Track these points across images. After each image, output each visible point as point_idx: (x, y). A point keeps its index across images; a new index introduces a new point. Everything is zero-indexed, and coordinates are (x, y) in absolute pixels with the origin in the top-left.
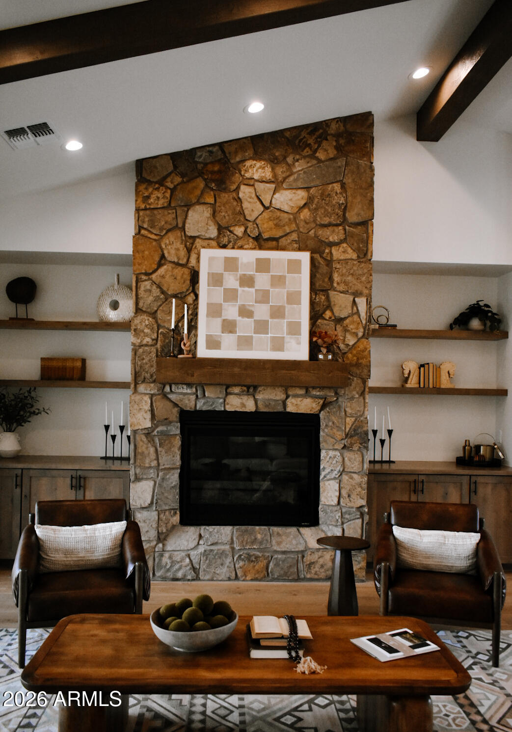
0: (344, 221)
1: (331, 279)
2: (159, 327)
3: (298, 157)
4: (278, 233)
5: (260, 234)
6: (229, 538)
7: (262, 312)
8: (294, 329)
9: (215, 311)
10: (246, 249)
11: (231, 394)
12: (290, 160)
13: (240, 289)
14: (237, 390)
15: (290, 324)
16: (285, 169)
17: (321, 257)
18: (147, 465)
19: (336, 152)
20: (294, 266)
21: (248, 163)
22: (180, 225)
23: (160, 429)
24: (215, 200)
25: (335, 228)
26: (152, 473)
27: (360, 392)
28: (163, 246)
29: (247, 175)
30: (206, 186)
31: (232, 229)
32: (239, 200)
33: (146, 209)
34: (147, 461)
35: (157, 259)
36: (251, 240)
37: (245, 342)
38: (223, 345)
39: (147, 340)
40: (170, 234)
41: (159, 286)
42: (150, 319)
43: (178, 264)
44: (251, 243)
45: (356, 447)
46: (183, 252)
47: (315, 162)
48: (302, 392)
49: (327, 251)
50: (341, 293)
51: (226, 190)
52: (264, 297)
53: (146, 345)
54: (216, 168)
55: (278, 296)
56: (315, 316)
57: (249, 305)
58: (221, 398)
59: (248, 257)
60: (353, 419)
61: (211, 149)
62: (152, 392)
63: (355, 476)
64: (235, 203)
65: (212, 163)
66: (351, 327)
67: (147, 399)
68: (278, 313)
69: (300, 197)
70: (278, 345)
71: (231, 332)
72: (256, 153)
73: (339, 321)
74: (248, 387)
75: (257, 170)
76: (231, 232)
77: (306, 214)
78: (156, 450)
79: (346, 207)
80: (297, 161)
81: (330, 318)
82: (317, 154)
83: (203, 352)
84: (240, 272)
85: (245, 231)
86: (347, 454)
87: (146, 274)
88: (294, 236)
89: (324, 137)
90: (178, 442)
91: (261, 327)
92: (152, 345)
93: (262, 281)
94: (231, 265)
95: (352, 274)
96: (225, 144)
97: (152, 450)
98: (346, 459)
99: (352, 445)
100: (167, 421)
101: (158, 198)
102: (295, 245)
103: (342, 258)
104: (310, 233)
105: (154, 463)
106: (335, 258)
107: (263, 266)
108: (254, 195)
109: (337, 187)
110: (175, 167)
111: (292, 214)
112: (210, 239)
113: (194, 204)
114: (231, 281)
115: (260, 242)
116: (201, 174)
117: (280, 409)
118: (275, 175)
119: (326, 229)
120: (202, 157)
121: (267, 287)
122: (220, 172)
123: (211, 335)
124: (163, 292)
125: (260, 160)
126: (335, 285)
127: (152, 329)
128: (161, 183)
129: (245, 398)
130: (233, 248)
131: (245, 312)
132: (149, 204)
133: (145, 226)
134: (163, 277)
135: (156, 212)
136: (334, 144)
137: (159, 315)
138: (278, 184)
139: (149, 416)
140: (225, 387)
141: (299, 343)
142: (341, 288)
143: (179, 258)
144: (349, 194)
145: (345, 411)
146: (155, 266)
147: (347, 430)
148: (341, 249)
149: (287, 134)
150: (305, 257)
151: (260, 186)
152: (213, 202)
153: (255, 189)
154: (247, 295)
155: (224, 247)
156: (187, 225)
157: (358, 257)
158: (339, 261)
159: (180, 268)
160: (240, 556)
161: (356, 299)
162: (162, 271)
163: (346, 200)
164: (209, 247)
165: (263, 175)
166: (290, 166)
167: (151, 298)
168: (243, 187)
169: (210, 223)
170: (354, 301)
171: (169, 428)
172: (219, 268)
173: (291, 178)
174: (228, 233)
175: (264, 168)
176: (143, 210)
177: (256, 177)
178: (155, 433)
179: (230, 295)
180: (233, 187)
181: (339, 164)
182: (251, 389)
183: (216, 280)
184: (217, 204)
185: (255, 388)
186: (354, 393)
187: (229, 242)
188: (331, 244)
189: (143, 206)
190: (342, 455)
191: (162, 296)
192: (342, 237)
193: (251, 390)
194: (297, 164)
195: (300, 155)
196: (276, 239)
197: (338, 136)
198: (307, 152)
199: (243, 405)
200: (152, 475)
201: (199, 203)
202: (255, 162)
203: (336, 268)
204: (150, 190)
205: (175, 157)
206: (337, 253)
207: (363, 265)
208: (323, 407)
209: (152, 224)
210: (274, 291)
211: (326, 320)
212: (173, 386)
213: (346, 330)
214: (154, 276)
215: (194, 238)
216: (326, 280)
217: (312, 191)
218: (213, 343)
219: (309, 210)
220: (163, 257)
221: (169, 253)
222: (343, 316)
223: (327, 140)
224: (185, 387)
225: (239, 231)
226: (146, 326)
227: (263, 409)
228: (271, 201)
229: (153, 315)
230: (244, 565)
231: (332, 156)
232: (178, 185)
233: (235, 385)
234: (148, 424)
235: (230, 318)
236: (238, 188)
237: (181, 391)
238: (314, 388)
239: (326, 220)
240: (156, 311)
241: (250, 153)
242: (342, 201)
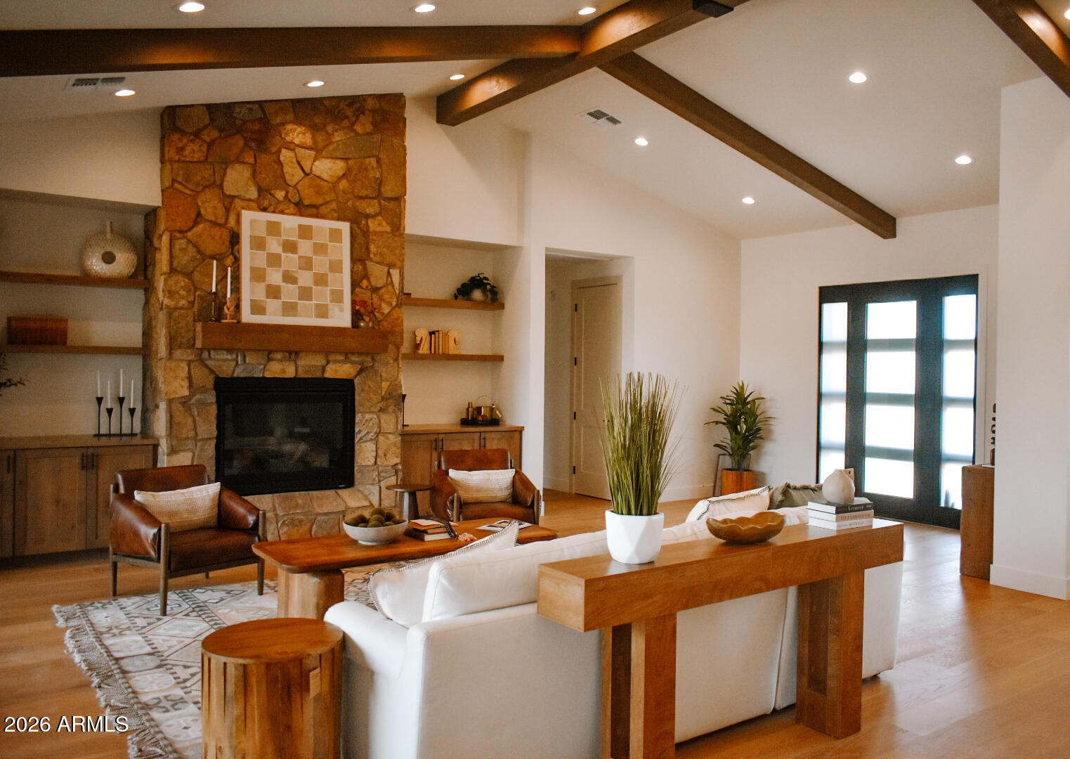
0: (379, 196)
1: (368, 249)
2: (196, 289)
3: (337, 127)
4: (320, 201)
5: (301, 200)
6: (271, 505)
7: (305, 279)
8: (337, 297)
9: (258, 275)
10: (287, 214)
11: (272, 360)
12: (329, 128)
13: (283, 255)
14: (279, 356)
15: (333, 292)
16: (324, 138)
17: (359, 227)
18: (184, 436)
19: (372, 128)
20: (335, 235)
21: (289, 127)
22: (218, 182)
23: (198, 397)
24: (255, 160)
25: (371, 200)
26: (190, 444)
27: (394, 358)
28: (200, 204)
29: (288, 139)
30: (246, 144)
31: (273, 192)
32: (280, 163)
33: (179, 161)
34: (184, 431)
35: (193, 216)
36: (292, 205)
37: (290, 309)
38: (268, 311)
39: (183, 303)
40: (207, 190)
41: (196, 246)
42: (187, 280)
43: (215, 224)
44: (292, 209)
45: (391, 410)
46: (221, 212)
47: (352, 134)
48: (342, 358)
49: (363, 222)
50: (378, 263)
51: (266, 151)
52: (307, 264)
53: (182, 308)
54: (257, 127)
55: (321, 264)
56: (355, 284)
57: (293, 271)
58: (261, 364)
59: (290, 222)
60: (388, 383)
61: (250, 106)
62: (190, 358)
63: (390, 436)
64: (276, 166)
65: (252, 121)
66: (386, 296)
67: (184, 365)
68: (321, 280)
69: (339, 167)
70: (322, 312)
71: (276, 297)
72: (296, 117)
73: (375, 290)
74: (290, 353)
75: (297, 134)
76: (272, 195)
77: (343, 184)
78: (194, 422)
79: (381, 182)
80: (336, 131)
81: (367, 287)
82: (355, 127)
83: (247, 316)
84: (284, 237)
85: (286, 196)
86: (383, 417)
87: (180, 231)
88: (334, 205)
89: (360, 111)
90: (213, 410)
91: (306, 294)
92: (187, 309)
93: (305, 247)
94: (273, 229)
95: (388, 247)
96: (265, 104)
97: (190, 420)
98: (382, 421)
99: (388, 407)
100: (203, 389)
101: (194, 151)
102: (335, 215)
103: (378, 230)
104: (348, 203)
105: (192, 434)
106: (371, 230)
107: (305, 232)
108: (294, 160)
109: (373, 161)
110: (212, 120)
111: (330, 182)
112: (250, 200)
113: (232, 162)
114: (274, 246)
115: (301, 208)
116: (239, 131)
117: (318, 375)
118: (315, 142)
119: (362, 201)
120: (241, 113)
121: (309, 254)
122: (260, 131)
123: (255, 300)
124: (199, 252)
125: (300, 124)
126: (372, 256)
127: (189, 291)
128: (197, 134)
129: (286, 364)
130: (274, 212)
131: (289, 278)
132: (185, 157)
133: (179, 179)
134: (200, 236)
135: (191, 166)
136: (371, 119)
137: (196, 276)
138: (319, 152)
139: (186, 384)
140: (267, 353)
141: (342, 310)
142: (377, 258)
143: (216, 218)
144: (384, 169)
145: (381, 376)
146: (190, 224)
147: (383, 393)
148: (376, 222)
149: (327, 103)
150: (345, 227)
151: (300, 151)
152: (253, 162)
153: (296, 154)
154: (290, 261)
155: (264, 210)
156: (225, 183)
157: (392, 230)
158: (376, 233)
159: (217, 228)
160: (284, 521)
161: (391, 270)
162: (199, 228)
163: (381, 175)
164: (249, 208)
165: (304, 140)
166: (329, 135)
167: (186, 258)
168: (284, 151)
169: (250, 183)
170: (389, 273)
171: (206, 396)
172: (262, 232)
173: (331, 148)
174: (269, 196)
175: (304, 134)
176: (176, 161)
177: (297, 141)
178: (193, 401)
179: (274, 260)
180: (274, 149)
181: (375, 140)
182: (293, 354)
183: (258, 244)
184: (258, 165)
185: (297, 353)
186: (389, 359)
187: (270, 205)
188: (368, 216)
189: (177, 158)
190: (378, 417)
191: (199, 257)
192: (378, 210)
193: (293, 357)
194: (336, 134)
195: (339, 125)
196: (316, 207)
197: (374, 112)
198: (345, 123)
199: (284, 371)
200: (190, 446)
201: (238, 160)
202: (295, 126)
203: (373, 240)
204: (185, 141)
205: (211, 108)
206: (373, 225)
207: (396, 239)
208: (359, 373)
209: (188, 177)
210: (317, 259)
211: (362, 288)
212: (212, 353)
213: (381, 299)
214: (189, 234)
215: (233, 197)
216: (363, 250)
217: (351, 162)
218: (257, 308)
219: (347, 180)
220: (199, 214)
221: (206, 210)
222: (379, 286)
223: (364, 114)
224: (225, 352)
225: (280, 195)
226: (182, 287)
227: (301, 375)
228: (312, 167)
229: (189, 275)
230: (289, 529)
231: (368, 131)
232: (215, 140)
233: (277, 351)
234: (186, 393)
235: (274, 283)
236: (279, 151)
237: (221, 357)
238: (353, 354)
239: (364, 193)
240: (192, 272)
241: (290, 116)
242: (378, 175)
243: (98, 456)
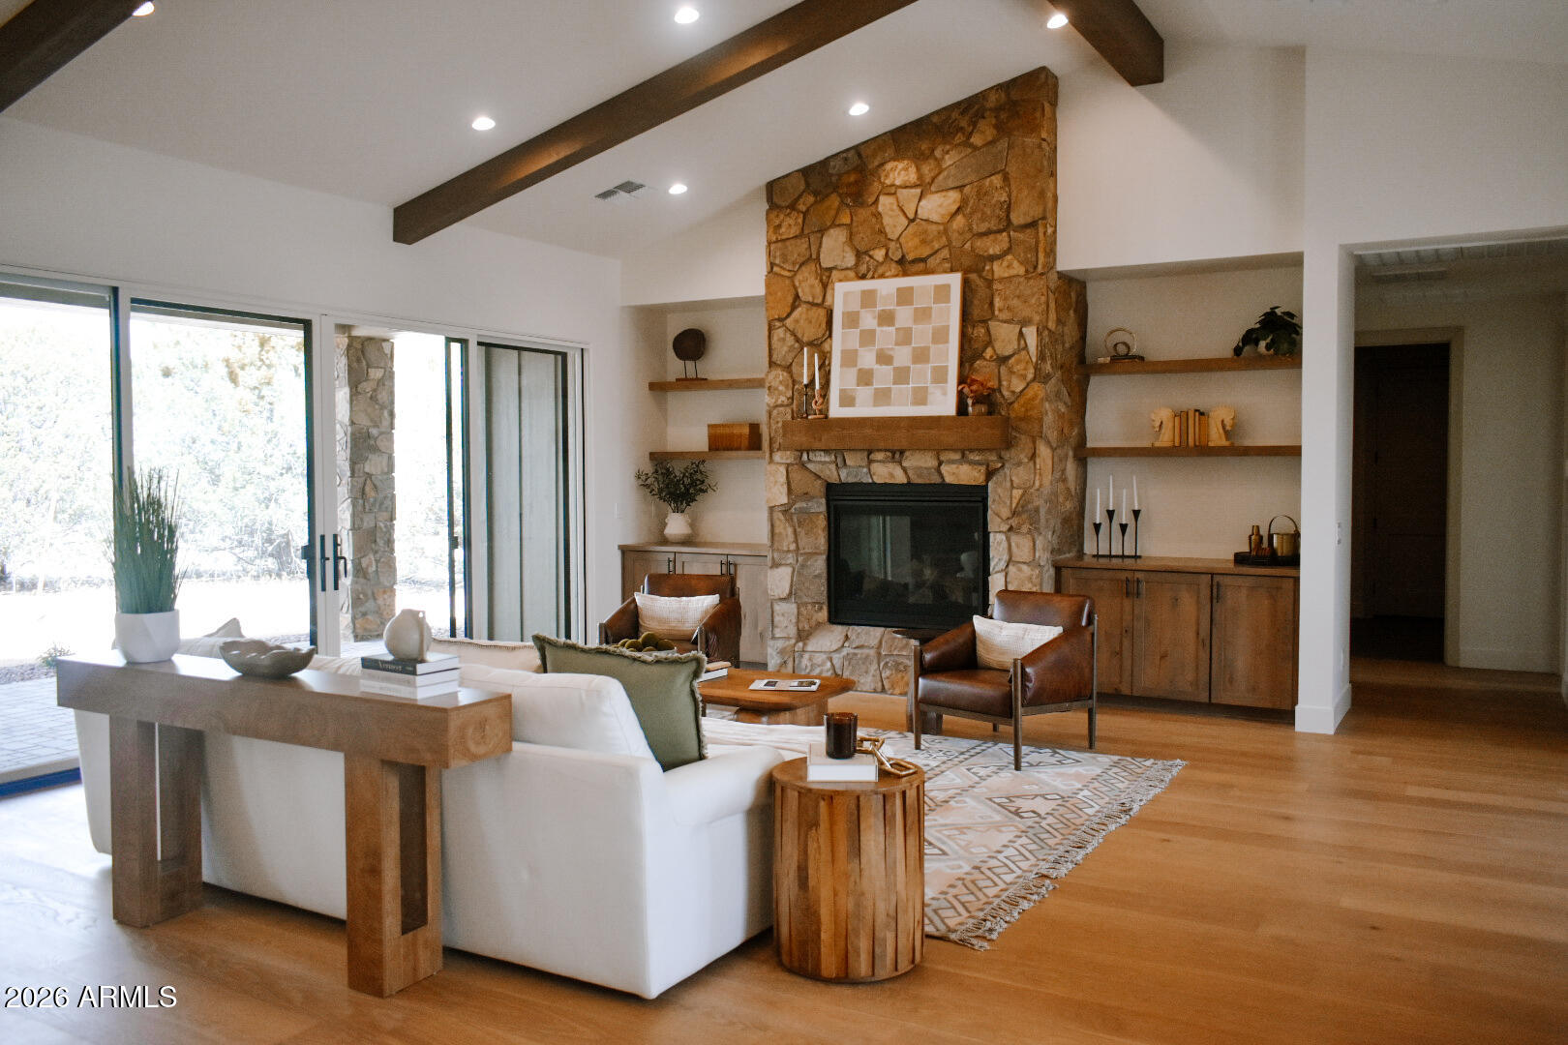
0: (1008, 225)
1: (991, 304)
2: (794, 382)
3: (948, 147)
4: (925, 252)
5: (903, 256)
6: (876, 642)
7: (902, 356)
8: (940, 376)
9: (849, 358)
10: (887, 277)
11: (875, 461)
12: (938, 153)
13: (878, 329)
14: (879, 456)
15: (935, 369)
16: (932, 166)
17: (980, 276)
18: (785, 549)
19: (995, 132)
20: (942, 293)
21: (889, 166)
22: (814, 256)
23: (797, 506)
24: (852, 220)
25: (998, 236)
26: (790, 559)
27: (1030, 455)
28: (797, 284)
29: (888, 182)
30: (842, 202)
31: (871, 253)
32: (878, 216)
33: (777, 241)
34: (785, 544)
35: (790, 299)
36: (894, 265)
37: (883, 396)
38: (858, 401)
39: (783, 399)
40: (803, 268)
41: (793, 334)
42: (785, 374)
43: (813, 304)
44: (894, 268)
45: (1025, 529)
46: (818, 289)
47: (970, 150)
48: (957, 456)
49: (987, 268)
50: (1005, 322)
51: (862, 205)
52: (905, 337)
53: (782, 405)
54: (852, 178)
55: (922, 334)
56: (969, 355)
57: (888, 349)
58: (863, 467)
59: (887, 287)
60: (1020, 492)
61: (845, 155)
62: (789, 461)
63: (1025, 567)
64: (874, 220)
65: (848, 172)
66: (1018, 368)
67: (783, 470)
68: (921, 356)
69: (950, 201)
70: (920, 397)
71: (867, 384)
72: (897, 151)
73: (1003, 360)
74: (893, 453)
75: (900, 172)
76: (871, 257)
77: (960, 221)
78: (795, 531)
79: (1010, 204)
80: (947, 152)
81: (991, 357)
82: (972, 140)
83: (836, 411)
84: (879, 308)
85: (887, 254)
86: (1014, 538)
87: (780, 320)
88: (945, 253)
89: (980, 115)
90: (822, 522)
91: (901, 375)
92: (787, 405)
93: (904, 316)
94: (868, 298)
95: (1019, 297)
96: (863, 147)
97: (790, 530)
98: (1013, 544)
99: (1019, 526)
100: (806, 496)
101: (791, 225)
102: (947, 265)
103: (1006, 275)
104: (966, 246)
105: (793, 547)
106: (996, 276)
107: (905, 297)
108: (895, 207)
109: (997, 180)
110: (808, 184)
111: (943, 224)
112: (847, 269)
113: (830, 227)
114: (869, 321)
115: (906, 266)
116: (835, 188)
117: (936, 479)
118: (920, 177)
119: (985, 238)
120: (836, 167)
121: (909, 323)
122: (856, 182)
123: (845, 389)
124: (797, 340)
125: (903, 159)
126: (997, 313)
127: (787, 387)
128: (793, 207)
129: (891, 465)
130: (873, 278)
131: (884, 358)
132: (781, 235)
133: (777, 261)
134: (797, 321)
135: (788, 243)
136: (994, 121)
137: (794, 368)
138: (924, 187)
139: (784, 490)
140: (866, 453)
141: (945, 394)
142: (1004, 316)
143: (814, 298)
144: (1013, 187)
145: (1011, 481)
146: (788, 310)
147: (1014, 506)
148: (1005, 264)
149: (935, 119)
150: (955, 280)
151: (903, 193)
152: (848, 222)
153: (897, 199)
154: (886, 336)
155: (863, 277)
156: (822, 256)
157: (1027, 271)
158: (1001, 280)
159: (815, 308)
160: (887, 663)
161: (1024, 330)
162: (796, 314)
163: (1009, 196)
164: (847, 279)
165: (906, 178)
166: (939, 161)
167: (785, 349)
168: (882, 199)
169: (847, 249)
170: (1021, 334)
171: (810, 504)
172: (855, 306)
173: (941, 177)
174: (868, 258)
175: (906, 169)
176: (775, 242)
177: (898, 182)
178: (793, 510)
179: (868, 338)
180: (871, 200)
181: (999, 148)
182: (897, 455)
183: (852, 320)
184: (855, 224)
185: (902, 452)
186: (1022, 456)
187: (868, 270)
188: (992, 258)
189: (774, 239)
190: (1008, 539)
191: (797, 345)
192: (1005, 246)
193: (897, 456)
194: (947, 157)
195: (950, 144)
196: (923, 260)
197: (998, 109)
198: (959, 138)
199: (892, 475)
200: (790, 561)
201: (834, 225)
202: (896, 163)
203: (997, 290)
204: (782, 216)
205: (806, 172)
206: (999, 269)
207: (1032, 282)
208: (990, 474)
209: (785, 259)
210: (917, 328)
211: (985, 359)
212: (811, 453)
213: (1011, 372)
214: (788, 322)
215: (830, 270)
216: (986, 306)
217: (967, 189)
218: (847, 400)
219: (964, 215)
220: (797, 297)
221: (803, 291)
222: (1007, 354)
223: (984, 118)
224: (822, 453)
225: (879, 254)
226: (781, 382)
227: (916, 480)
228: (917, 211)
229: (788, 368)
230: (892, 675)
231: (990, 138)
232: (812, 205)
233: (879, 450)
234: (784, 500)
235: (866, 366)
236: (877, 201)
237: (818, 459)
238: (971, 451)
239: (983, 227)
240: (791, 364)
241: (890, 152)
242: (1004, 198)
243: (735, 565)
